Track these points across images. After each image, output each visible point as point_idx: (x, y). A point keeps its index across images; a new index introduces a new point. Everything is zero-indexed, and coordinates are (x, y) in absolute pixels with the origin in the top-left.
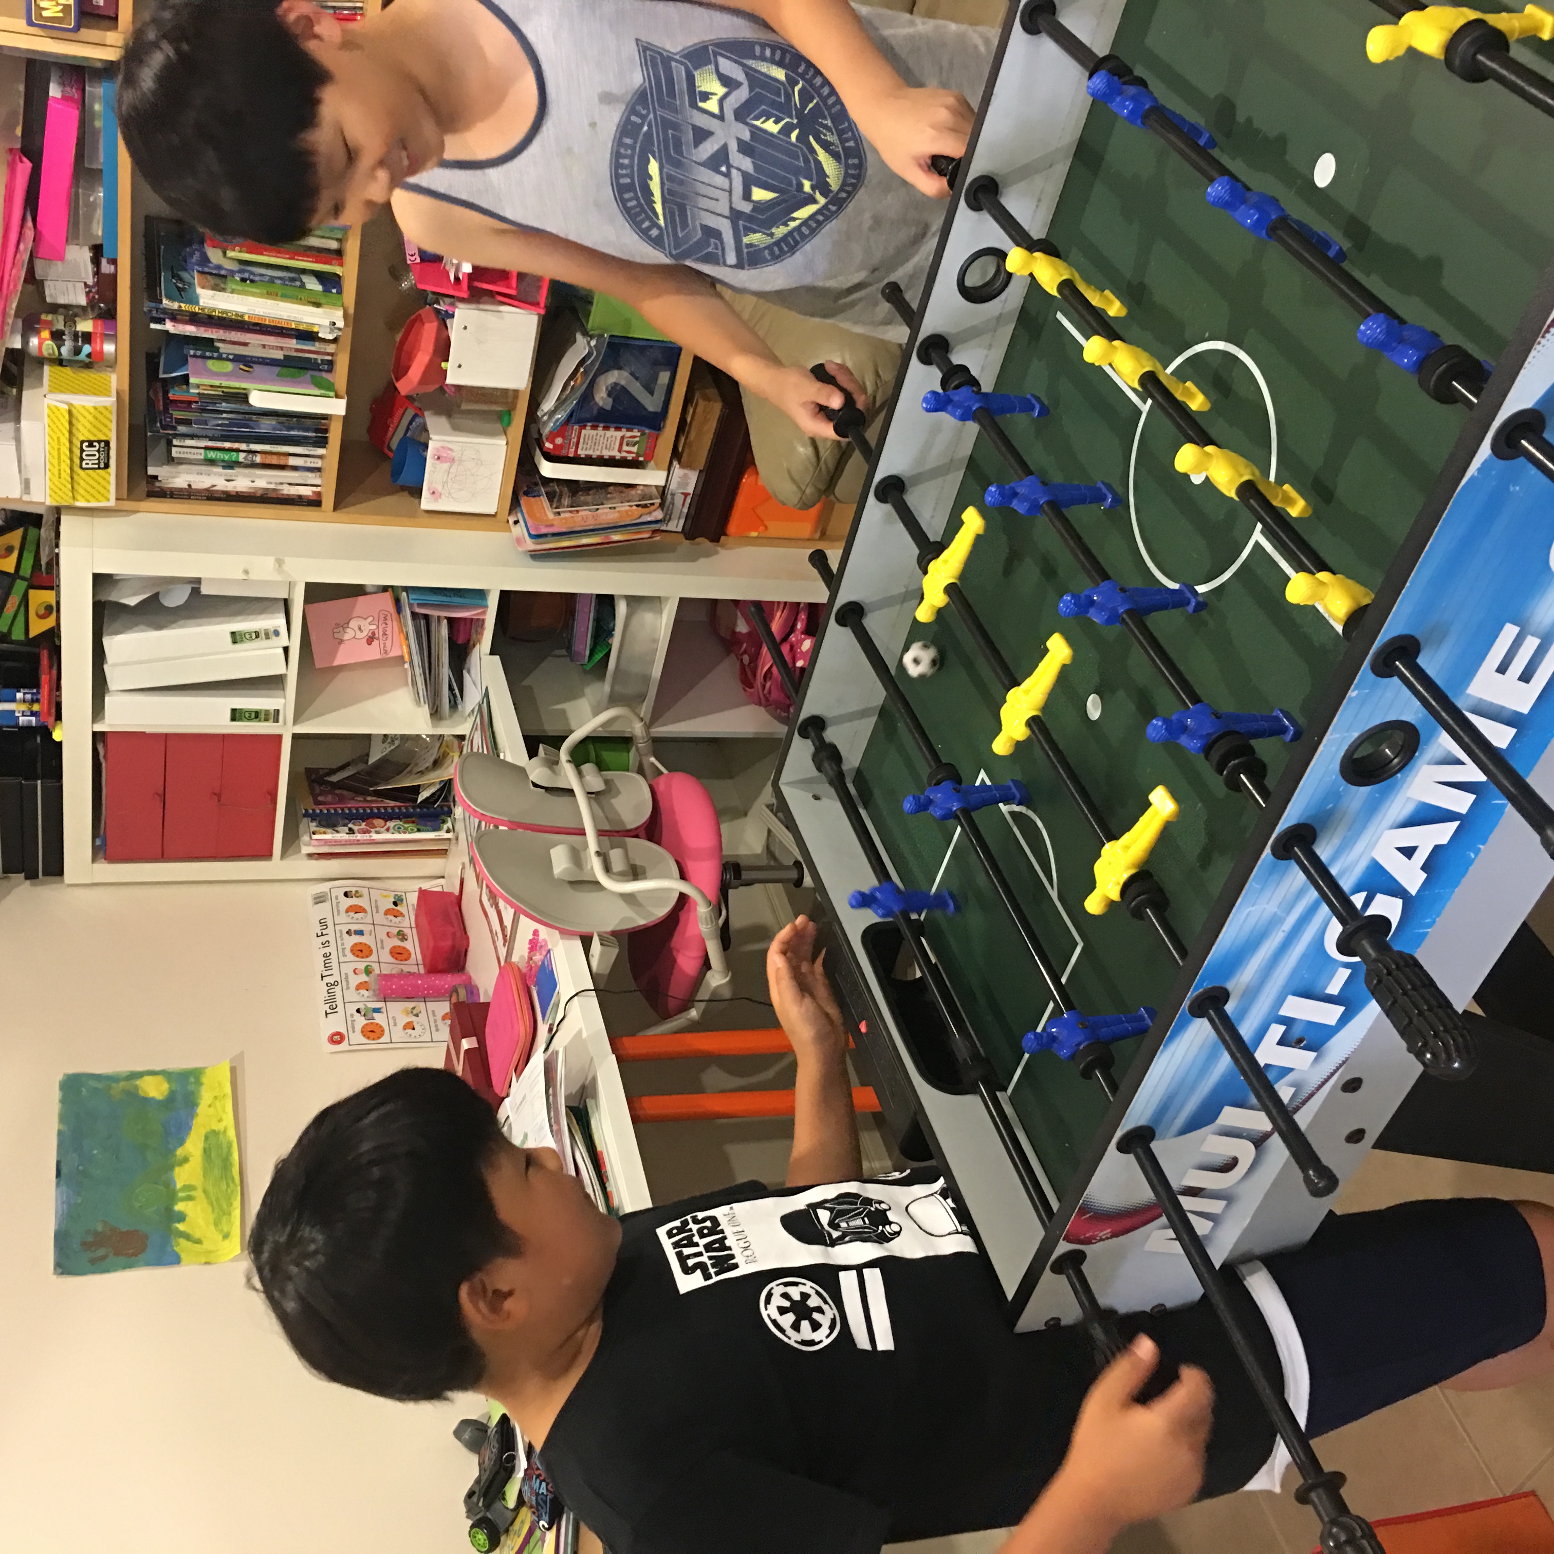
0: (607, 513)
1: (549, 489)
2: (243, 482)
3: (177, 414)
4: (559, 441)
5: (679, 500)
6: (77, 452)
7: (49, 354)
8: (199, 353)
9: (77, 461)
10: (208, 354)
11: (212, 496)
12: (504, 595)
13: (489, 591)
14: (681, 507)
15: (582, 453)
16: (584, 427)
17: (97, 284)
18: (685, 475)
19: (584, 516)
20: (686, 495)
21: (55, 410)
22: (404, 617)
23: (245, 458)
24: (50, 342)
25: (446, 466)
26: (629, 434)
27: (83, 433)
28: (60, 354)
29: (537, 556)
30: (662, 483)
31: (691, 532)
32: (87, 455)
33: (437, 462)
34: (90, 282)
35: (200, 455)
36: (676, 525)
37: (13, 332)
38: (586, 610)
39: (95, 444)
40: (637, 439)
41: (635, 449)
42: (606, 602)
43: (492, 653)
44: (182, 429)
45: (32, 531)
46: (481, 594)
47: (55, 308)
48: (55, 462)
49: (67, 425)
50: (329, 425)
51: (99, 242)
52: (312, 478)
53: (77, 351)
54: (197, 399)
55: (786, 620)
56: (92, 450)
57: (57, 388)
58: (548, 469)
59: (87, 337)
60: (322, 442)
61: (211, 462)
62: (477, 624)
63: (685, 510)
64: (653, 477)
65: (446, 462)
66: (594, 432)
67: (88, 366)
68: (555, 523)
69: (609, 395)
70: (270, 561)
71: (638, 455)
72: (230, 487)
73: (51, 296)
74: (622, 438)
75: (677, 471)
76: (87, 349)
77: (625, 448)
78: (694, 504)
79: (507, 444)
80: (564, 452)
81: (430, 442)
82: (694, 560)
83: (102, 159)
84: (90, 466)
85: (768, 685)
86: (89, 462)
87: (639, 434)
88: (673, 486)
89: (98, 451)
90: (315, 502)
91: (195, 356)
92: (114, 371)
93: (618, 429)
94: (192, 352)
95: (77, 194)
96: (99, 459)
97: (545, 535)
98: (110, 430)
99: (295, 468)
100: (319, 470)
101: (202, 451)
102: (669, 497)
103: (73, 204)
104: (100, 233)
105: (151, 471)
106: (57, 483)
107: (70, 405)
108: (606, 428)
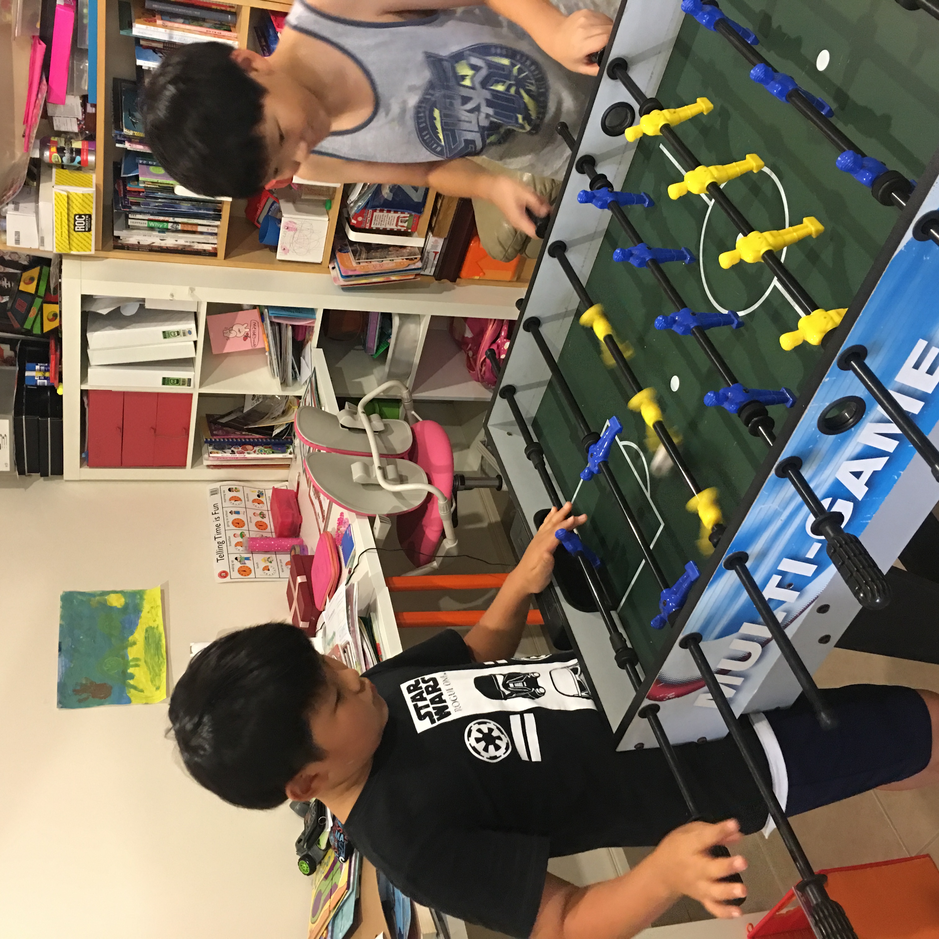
0: (388, 263)
1: (353, 248)
2: (170, 241)
3: (132, 199)
4: (360, 219)
5: (432, 256)
6: (72, 221)
7: (56, 162)
8: (145, 162)
9: (72, 227)
10: (150, 162)
11: (152, 249)
12: (326, 312)
13: (317, 309)
14: (433, 260)
15: (374, 226)
16: (375, 211)
17: (84, 119)
18: (436, 241)
19: (375, 265)
20: (436, 253)
21: (59, 196)
22: (266, 324)
23: (172, 226)
24: (56, 154)
25: (292, 233)
26: (403, 215)
27: (76, 210)
28: (62, 161)
29: (346, 289)
30: (422, 246)
31: (439, 275)
32: (78, 223)
33: (287, 230)
34: (80, 118)
35: (145, 224)
36: (430, 271)
37: (34, 148)
38: (374, 322)
39: (83, 216)
40: (407, 218)
41: (406, 225)
42: (387, 317)
43: (318, 347)
44: (134, 208)
45: (45, 269)
46: (312, 311)
47: (59, 134)
48: (59, 227)
49: (66, 205)
50: (222, 207)
51: (84, 94)
52: (212, 239)
53: (73, 160)
54: (144, 190)
55: (495, 331)
56: (81, 220)
57: (60, 182)
58: (353, 236)
59: (79, 152)
60: (218, 217)
61: (152, 229)
62: (309, 329)
63: (436, 262)
64: (416, 242)
65: (292, 230)
66: (381, 214)
67: (79, 169)
68: (357, 268)
69: (391, 191)
70: (186, 289)
71: (408, 228)
72: (163, 244)
73: (57, 126)
74: (398, 217)
75: (432, 239)
76: (78, 159)
77: (400, 224)
78: (441, 258)
79: (329, 220)
80: (363, 226)
81: (283, 219)
82: (441, 292)
83: (87, 43)
84: (80, 230)
85: (484, 369)
86: (79, 227)
87: (408, 215)
88: (428, 247)
89: (85, 221)
90: (213, 254)
91: (142, 164)
92: (94, 173)
93: (396, 212)
94: (141, 162)
95: (73, 63)
96: (85, 226)
97: (351, 276)
98: (92, 208)
99: (202, 233)
100: (216, 234)
101: (146, 222)
102: (426, 254)
103: (70, 71)
104: (86, 88)
105: (116, 233)
106: (60, 240)
107: (68, 192)
108: (389, 211)
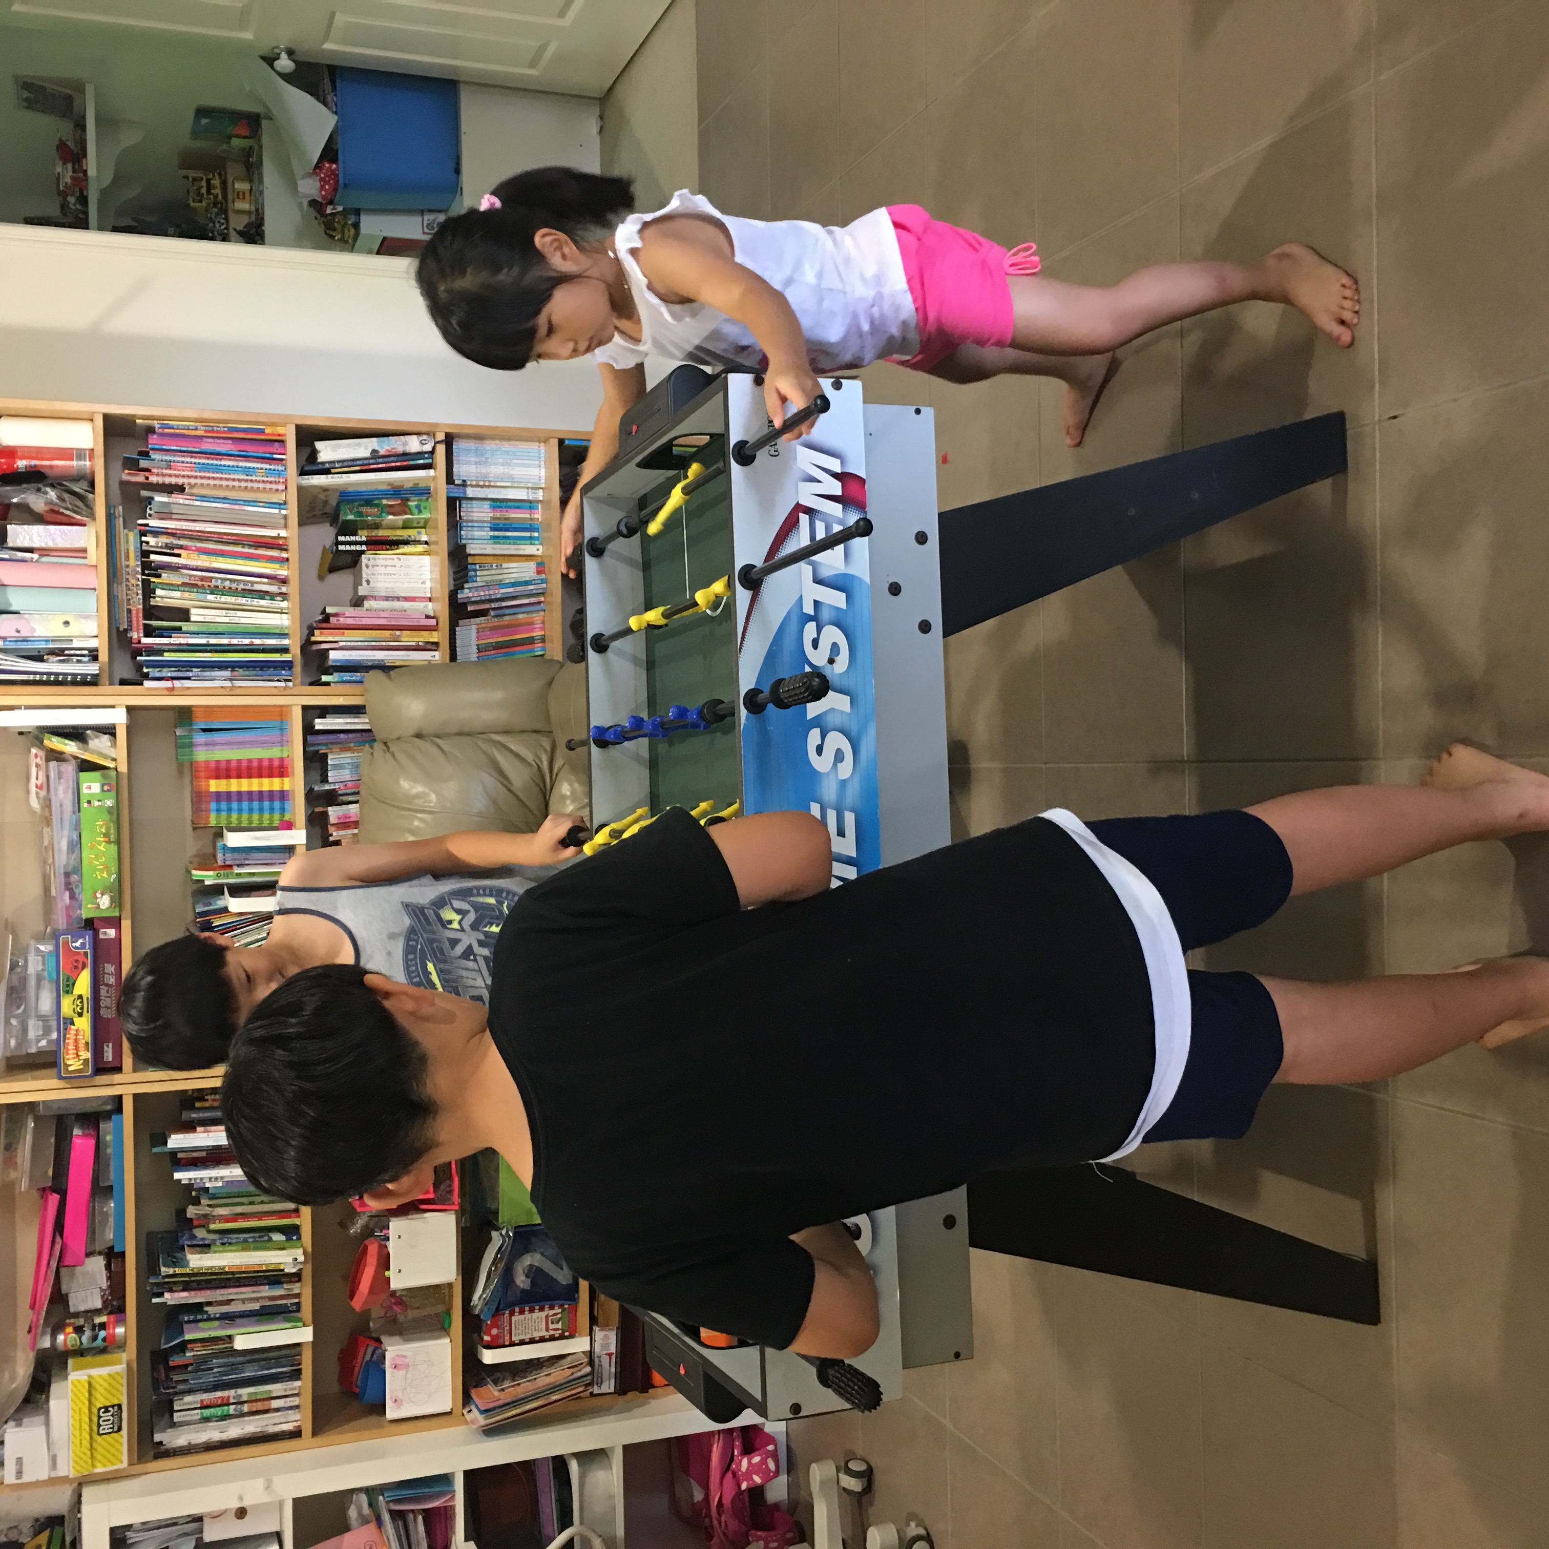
0: (543, 1379)
1: (494, 1377)
2: (234, 1430)
3: (176, 1378)
4: (494, 1331)
5: (605, 1360)
6: (95, 1419)
7: (73, 1346)
8: (192, 1318)
9: (95, 1428)
10: (199, 1317)
11: (210, 1447)
12: (468, 1474)
13: (453, 1474)
14: (609, 1368)
15: (515, 1339)
16: (512, 1314)
17: (110, 1287)
18: (605, 1336)
19: (526, 1386)
20: (610, 1355)
21: (78, 1384)
22: (386, 1531)
23: (235, 1410)
24: (74, 1335)
25: (403, 1372)
26: (552, 1312)
27: (100, 1402)
28: (81, 1343)
29: (491, 1431)
30: (588, 1348)
31: (622, 1389)
32: (104, 1421)
33: (395, 1371)
34: (104, 1286)
35: (196, 1415)
36: (608, 1386)
37: (43, 1333)
38: (547, 1490)
39: (110, 1409)
40: (559, 1316)
41: (559, 1326)
42: (559, 1463)
43: (467, 1539)
44: (181, 1387)
45: (58, 1530)
46: (445, 1479)
47: (77, 1315)
48: (77, 1433)
49: (87, 1394)
50: (300, 1360)
51: (110, 1244)
52: (295, 1416)
53: (95, 1338)
54: (192, 1361)
55: (724, 1448)
56: (107, 1416)
57: (76, 1369)
58: (489, 1357)
59: (103, 1326)
60: (296, 1374)
61: (207, 1420)
62: (446, 1513)
63: (613, 1370)
64: (579, 1345)
65: (402, 1369)
66: (522, 1317)
67: (103, 1351)
68: (501, 1397)
69: (527, 1276)
70: (260, 1483)
71: (564, 1332)
72: (224, 1436)
73: (74, 1305)
74: (547, 1317)
75: (599, 1334)
76: (102, 1334)
77: (551, 1326)
78: (619, 1360)
79: (451, 1341)
80: (501, 1342)
81: (387, 1353)
82: (629, 1410)
83: (112, 1177)
84: (106, 1431)
85: (723, 1519)
86: (106, 1428)
87: (560, 1311)
88: (597, 1349)
89: (112, 1415)
90: (296, 1434)
91: (189, 1322)
92: (124, 1351)
93: (542, 1309)
94: (186, 1319)
95: (94, 1207)
96: (113, 1423)
97: (494, 1409)
98: (122, 1394)
99: (277, 1410)
100: (297, 1407)
101: (199, 1411)
102: (596, 1360)
103: (91, 1215)
104: (111, 1236)
105: (157, 1437)
106: (79, 1453)
107: (90, 1376)
108: (532, 1311)
